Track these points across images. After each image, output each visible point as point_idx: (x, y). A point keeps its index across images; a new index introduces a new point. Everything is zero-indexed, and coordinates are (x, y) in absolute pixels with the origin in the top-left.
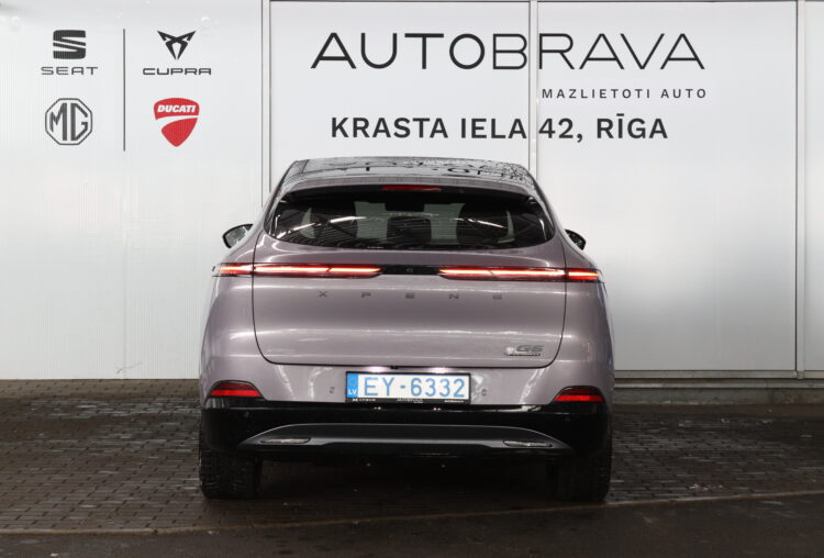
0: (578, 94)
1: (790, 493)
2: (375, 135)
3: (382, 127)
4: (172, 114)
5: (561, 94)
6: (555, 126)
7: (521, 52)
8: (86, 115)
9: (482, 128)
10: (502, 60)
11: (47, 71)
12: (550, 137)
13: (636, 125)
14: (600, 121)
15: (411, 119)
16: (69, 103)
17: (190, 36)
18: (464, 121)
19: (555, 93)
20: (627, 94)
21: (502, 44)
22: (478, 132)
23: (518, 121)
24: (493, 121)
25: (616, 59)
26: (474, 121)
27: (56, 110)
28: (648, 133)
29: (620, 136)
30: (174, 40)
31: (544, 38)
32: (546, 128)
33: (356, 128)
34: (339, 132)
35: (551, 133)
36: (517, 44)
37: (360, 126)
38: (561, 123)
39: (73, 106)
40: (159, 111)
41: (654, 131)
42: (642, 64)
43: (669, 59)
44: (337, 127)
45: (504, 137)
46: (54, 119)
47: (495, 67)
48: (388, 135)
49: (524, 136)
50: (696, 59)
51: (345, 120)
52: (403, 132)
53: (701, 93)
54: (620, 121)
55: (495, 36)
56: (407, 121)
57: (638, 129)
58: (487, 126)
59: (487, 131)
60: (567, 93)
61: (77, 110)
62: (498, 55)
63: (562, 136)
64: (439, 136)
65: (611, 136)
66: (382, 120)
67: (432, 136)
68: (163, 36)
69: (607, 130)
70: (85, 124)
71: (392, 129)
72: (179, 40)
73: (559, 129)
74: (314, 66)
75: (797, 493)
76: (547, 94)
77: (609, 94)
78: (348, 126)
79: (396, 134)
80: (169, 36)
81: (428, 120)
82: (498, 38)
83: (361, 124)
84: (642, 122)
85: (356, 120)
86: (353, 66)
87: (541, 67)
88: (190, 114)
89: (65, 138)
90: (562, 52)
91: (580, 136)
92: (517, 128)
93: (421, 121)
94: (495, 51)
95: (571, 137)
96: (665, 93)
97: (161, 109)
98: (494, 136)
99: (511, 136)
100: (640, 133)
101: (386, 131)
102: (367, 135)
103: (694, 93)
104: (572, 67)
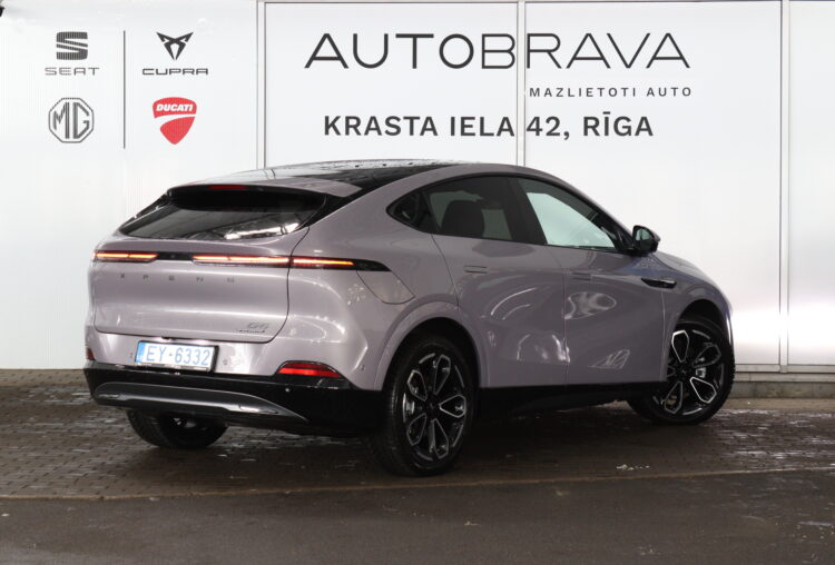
0: (565, 93)
1: (709, 473)
2: (366, 133)
3: (373, 126)
4: (170, 113)
5: (548, 92)
6: (543, 124)
7: (509, 51)
8: (88, 114)
9: (471, 126)
10: (491, 59)
11: (50, 71)
12: (538, 134)
13: (622, 123)
14: (586, 119)
15: (401, 118)
16: (71, 102)
17: (188, 37)
18: (453, 119)
19: (542, 92)
20: (613, 92)
21: (491, 43)
22: (467, 130)
23: (506, 119)
24: (482, 119)
25: (602, 58)
26: (463, 119)
27: (59, 110)
28: (634, 131)
29: (607, 133)
30: (172, 41)
31: (531, 38)
32: (534, 126)
33: (348, 126)
34: (331, 130)
35: (538, 130)
36: (505, 44)
37: (352, 124)
38: (548, 121)
39: (76, 105)
40: (158, 109)
41: (639, 129)
42: (628, 63)
43: (654, 58)
44: (330, 125)
45: (492, 134)
46: (57, 118)
47: (484, 67)
48: (380, 133)
49: (512, 134)
50: (681, 57)
51: (337, 118)
52: (393, 130)
53: (686, 92)
54: (607, 119)
55: (484, 36)
56: (398, 119)
57: (624, 127)
58: (476, 123)
59: (476, 129)
60: (554, 92)
61: (79, 109)
62: (487, 55)
63: (549, 134)
64: (429, 134)
65: (597, 134)
66: (373, 119)
67: (422, 134)
68: (162, 37)
69: (594, 128)
70: (87, 122)
71: (383, 127)
72: (177, 41)
73: (546, 127)
74: (308, 66)
75: (716, 473)
76: (535, 92)
77: (595, 92)
78: (341, 125)
79: (387, 132)
80: (168, 38)
81: (418, 118)
82: (486, 38)
83: (352, 122)
84: (628, 120)
85: (348, 119)
86: (345, 66)
87: (528, 66)
88: (188, 112)
89: (67, 136)
90: (549, 52)
91: (567, 134)
92: (506, 126)
93: (412, 119)
94: (484, 51)
95: (558, 134)
96: (651, 92)
97: (160, 107)
98: (482, 133)
99: (499, 134)
100: (626, 130)
101: (377, 129)
102: (358, 133)
103: (679, 92)
104: (559, 66)
